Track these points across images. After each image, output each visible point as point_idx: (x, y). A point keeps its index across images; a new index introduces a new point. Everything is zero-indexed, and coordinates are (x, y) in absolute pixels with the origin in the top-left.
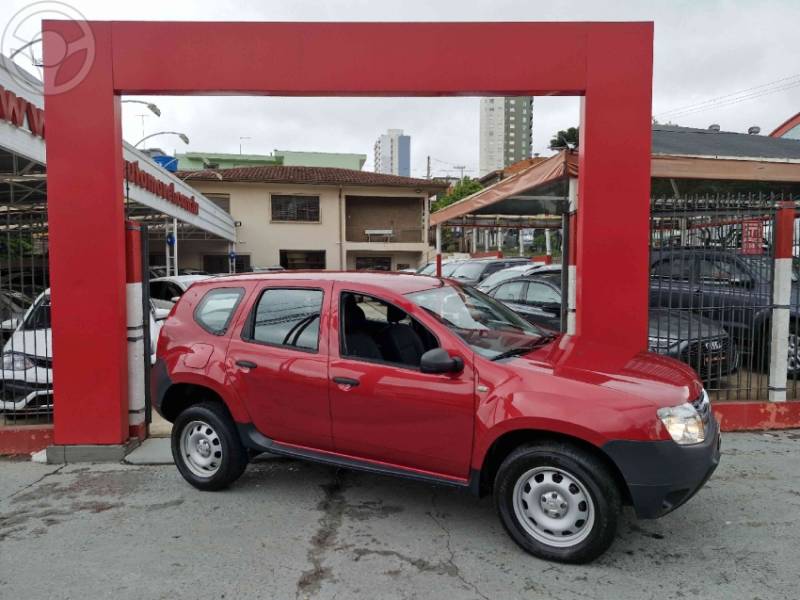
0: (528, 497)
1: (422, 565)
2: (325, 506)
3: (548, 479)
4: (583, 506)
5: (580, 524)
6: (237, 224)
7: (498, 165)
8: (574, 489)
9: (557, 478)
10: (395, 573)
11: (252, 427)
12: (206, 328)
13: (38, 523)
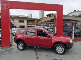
0: (57, 49)
1: (48, 56)
2: (35, 51)
3: (59, 47)
4: (63, 49)
5: (62, 51)
6: (15, 23)
7: (41, 17)
8: (62, 47)
9: (60, 47)
10: (46, 57)
11: (27, 43)
12: (21, 33)
13: (3, 55)
